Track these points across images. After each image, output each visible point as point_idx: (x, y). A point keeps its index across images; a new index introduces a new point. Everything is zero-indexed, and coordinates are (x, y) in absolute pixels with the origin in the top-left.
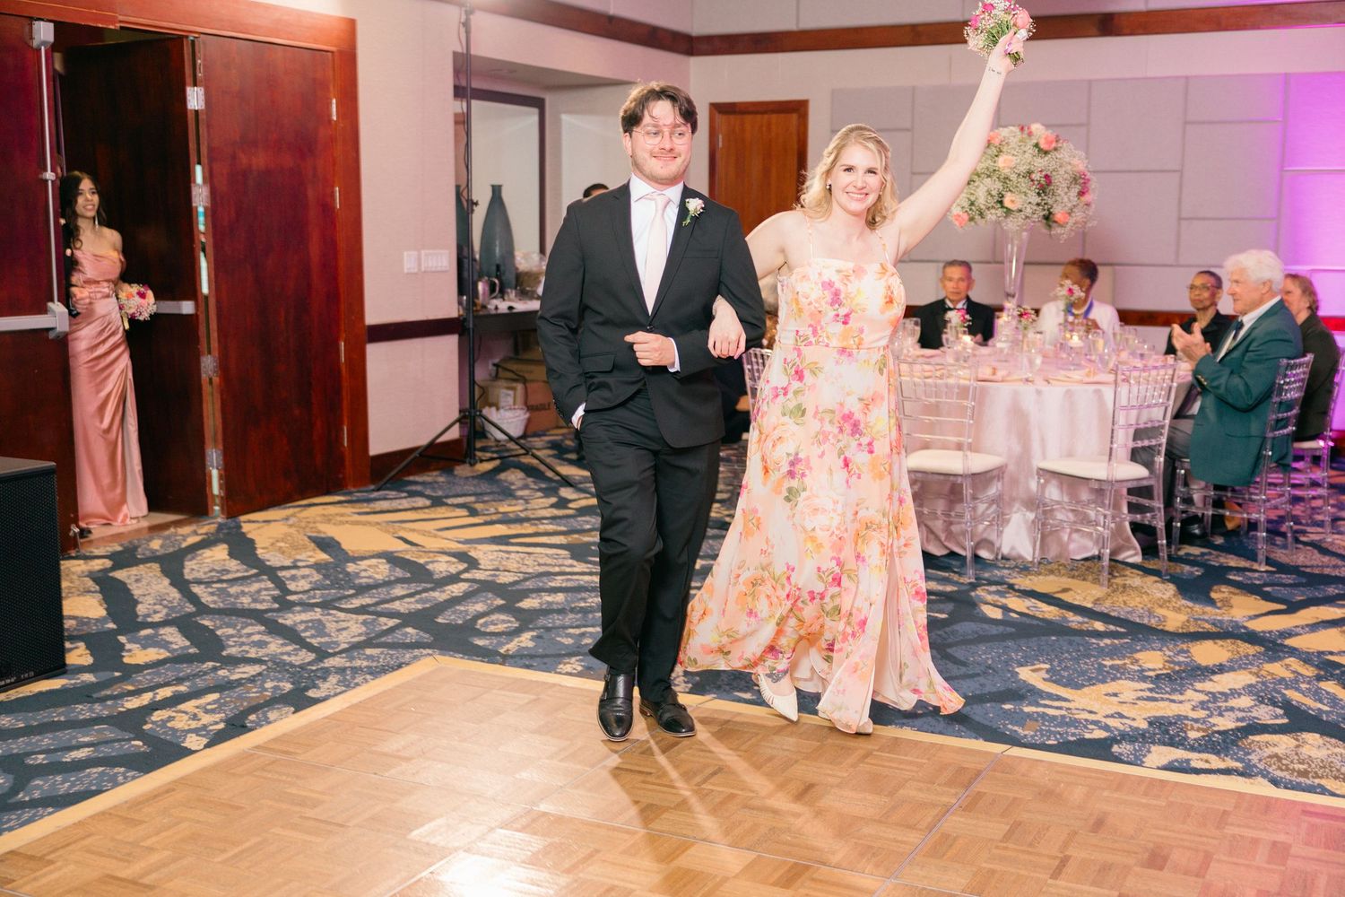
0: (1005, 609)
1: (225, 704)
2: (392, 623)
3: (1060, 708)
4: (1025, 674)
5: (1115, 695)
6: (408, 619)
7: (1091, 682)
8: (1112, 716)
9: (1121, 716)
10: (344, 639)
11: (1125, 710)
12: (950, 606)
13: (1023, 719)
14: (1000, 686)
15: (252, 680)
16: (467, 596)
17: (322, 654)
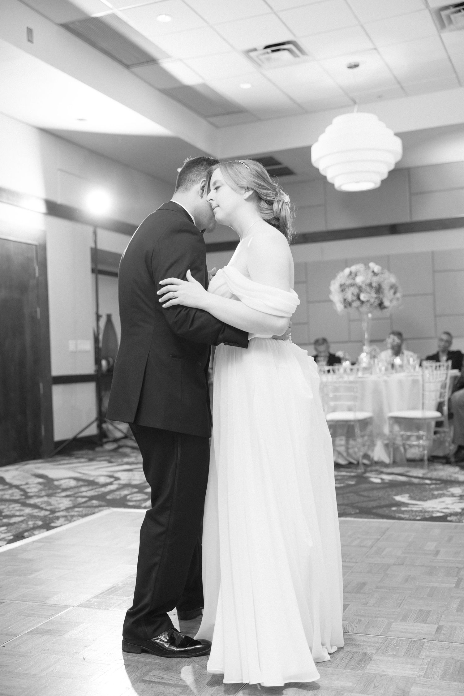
0: (382, 479)
1: (10, 530)
2: (84, 500)
3: (419, 508)
4: (398, 498)
5: (443, 502)
6: (91, 498)
7: (430, 499)
8: (444, 508)
9: (447, 508)
10: (63, 506)
11: (449, 506)
12: (355, 479)
13: (403, 512)
14: (387, 502)
15: (22, 522)
16: (118, 489)
17: (53, 512)
